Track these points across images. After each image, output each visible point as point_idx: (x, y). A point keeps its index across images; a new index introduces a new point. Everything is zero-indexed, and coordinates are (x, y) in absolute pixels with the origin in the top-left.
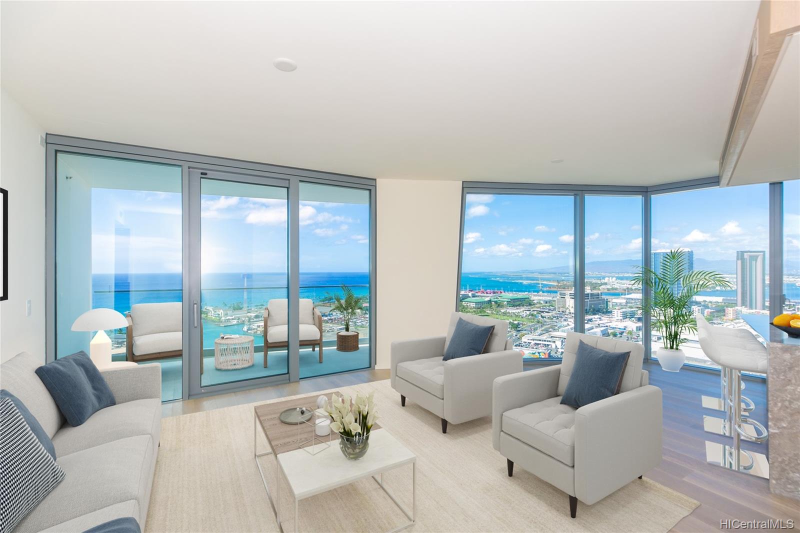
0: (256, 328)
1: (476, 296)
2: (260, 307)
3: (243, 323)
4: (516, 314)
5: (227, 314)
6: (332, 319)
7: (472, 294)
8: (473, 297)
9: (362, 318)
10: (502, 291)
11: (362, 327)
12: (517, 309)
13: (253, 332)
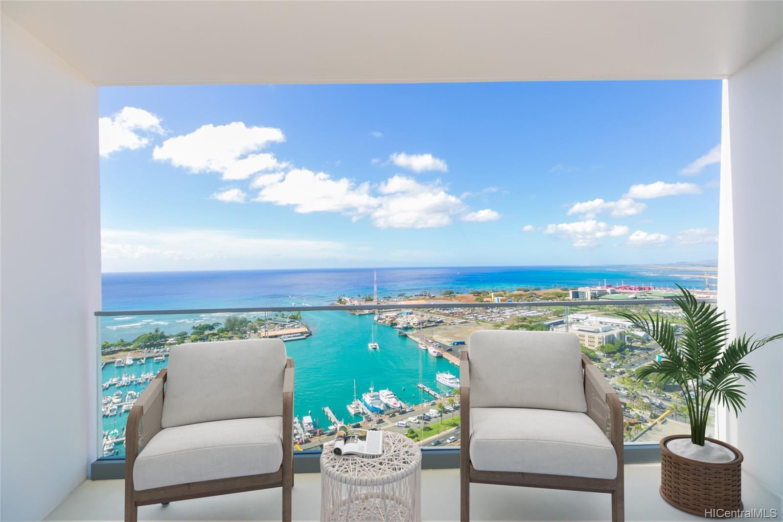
0: (385, 318)
1: (617, 293)
4: (673, 315)
6: (453, 313)
7: (612, 290)
8: (612, 293)
9: (484, 313)
10: (651, 287)
11: (483, 322)
12: (674, 308)
13: (382, 322)
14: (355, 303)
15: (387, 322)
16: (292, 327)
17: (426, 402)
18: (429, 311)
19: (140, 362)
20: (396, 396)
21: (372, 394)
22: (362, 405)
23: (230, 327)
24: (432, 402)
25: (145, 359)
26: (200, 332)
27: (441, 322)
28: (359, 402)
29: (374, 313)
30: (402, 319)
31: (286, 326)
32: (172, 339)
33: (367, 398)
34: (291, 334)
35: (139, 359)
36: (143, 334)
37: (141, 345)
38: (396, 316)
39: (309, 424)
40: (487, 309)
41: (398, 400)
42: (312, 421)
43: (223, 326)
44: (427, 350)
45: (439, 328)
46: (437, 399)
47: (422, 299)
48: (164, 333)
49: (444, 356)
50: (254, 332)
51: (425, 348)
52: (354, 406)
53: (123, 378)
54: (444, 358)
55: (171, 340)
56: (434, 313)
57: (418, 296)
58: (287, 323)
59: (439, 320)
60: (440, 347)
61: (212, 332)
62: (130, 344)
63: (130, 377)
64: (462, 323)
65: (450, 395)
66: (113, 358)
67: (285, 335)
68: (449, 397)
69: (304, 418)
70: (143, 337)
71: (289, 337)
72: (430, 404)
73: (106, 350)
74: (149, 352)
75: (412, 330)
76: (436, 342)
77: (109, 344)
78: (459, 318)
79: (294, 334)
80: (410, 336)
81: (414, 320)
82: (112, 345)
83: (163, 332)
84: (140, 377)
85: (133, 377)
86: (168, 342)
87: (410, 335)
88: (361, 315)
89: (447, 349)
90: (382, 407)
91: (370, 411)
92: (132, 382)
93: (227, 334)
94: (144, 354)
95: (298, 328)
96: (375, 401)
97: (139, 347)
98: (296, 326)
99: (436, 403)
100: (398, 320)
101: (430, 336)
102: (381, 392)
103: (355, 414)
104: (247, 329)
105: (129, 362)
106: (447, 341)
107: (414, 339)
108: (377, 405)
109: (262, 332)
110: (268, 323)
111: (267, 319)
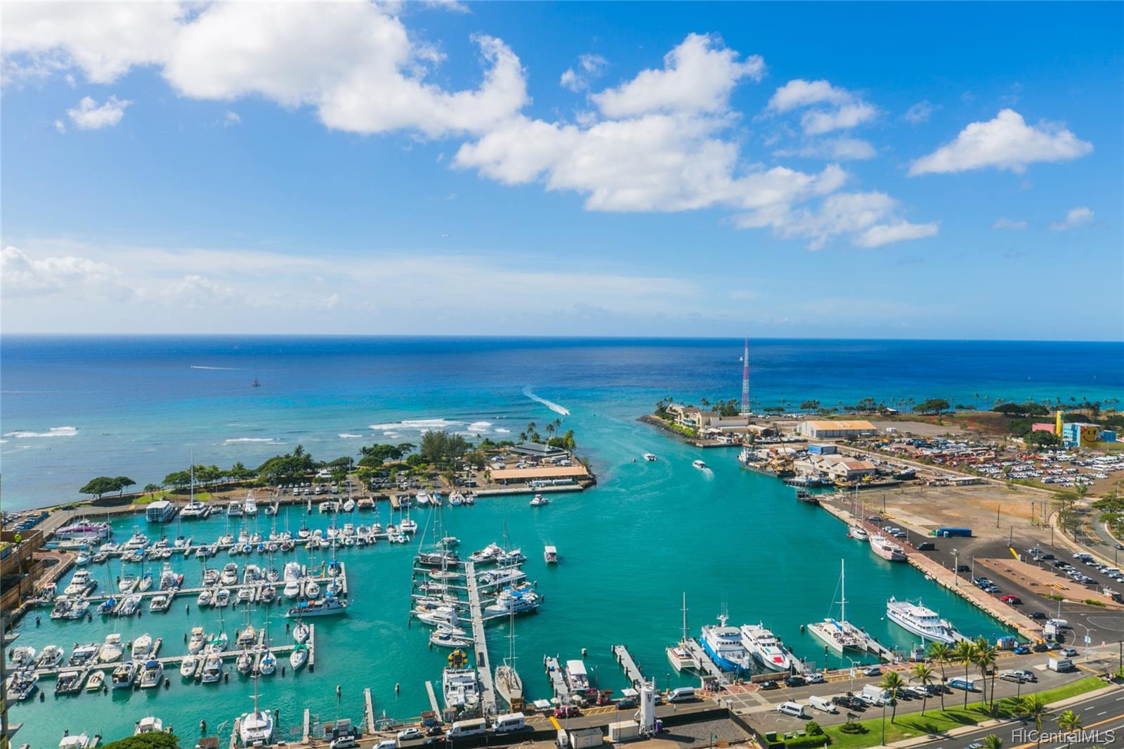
0: (765, 457)
2: (776, 413)
3: (739, 445)
5: (708, 423)
6: (944, 456)
9: (1029, 462)
11: (1026, 484)
13: (758, 466)
14: (696, 420)
15: (769, 469)
16: (554, 462)
17: (857, 666)
18: (879, 446)
19: (270, 510)
20: (782, 643)
21: (724, 629)
22: (699, 653)
23: (431, 454)
24: (873, 667)
25: (277, 504)
26: (376, 460)
27: (911, 476)
28: (694, 644)
29: (741, 445)
30: (807, 463)
31: (543, 460)
32: (325, 471)
33: (713, 638)
34: (552, 478)
35: (266, 505)
36: (275, 456)
37: (271, 478)
38: (792, 454)
39: (580, 677)
40: (1041, 449)
41: (785, 653)
42: (585, 672)
43: (417, 452)
44: (866, 541)
45: (903, 493)
46: (885, 661)
47: (863, 418)
48: (311, 458)
49: (911, 560)
50: (476, 468)
51: (861, 537)
52: (682, 652)
53: (241, 539)
54: (912, 565)
55: (322, 473)
56: (892, 454)
57: (852, 409)
58: (545, 454)
59: (903, 472)
60: (902, 537)
61: (397, 462)
62: (252, 474)
63: (251, 538)
64: (965, 483)
65: (920, 657)
66: (225, 498)
67: (539, 478)
68: (918, 661)
69: (569, 663)
70: (275, 462)
71: (547, 485)
72: (866, 672)
73: (214, 481)
74: (285, 492)
75: (833, 490)
76: (894, 525)
77: (220, 470)
78: (960, 471)
79: (557, 478)
80: (826, 506)
81: (838, 466)
82: (224, 474)
83: (309, 456)
84: (268, 539)
85: (256, 538)
86: (317, 476)
87: (825, 502)
88: (709, 447)
89: (921, 545)
90: (745, 663)
91: (719, 668)
92: (255, 547)
93: (425, 469)
94: (277, 495)
95: (567, 465)
96: (729, 647)
97: (268, 481)
98: (563, 462)
99: (882, 671)
100: (799, 464)
101: (879, 509)
102: (745, 628)
103: (682, 669)
104: (464, 460)
105: (250, 508)
106: (920, 525)
107: (837, 515)
108: (733, 655)
109: (494, 469)
110: (505, 451)
111: (504, 444)
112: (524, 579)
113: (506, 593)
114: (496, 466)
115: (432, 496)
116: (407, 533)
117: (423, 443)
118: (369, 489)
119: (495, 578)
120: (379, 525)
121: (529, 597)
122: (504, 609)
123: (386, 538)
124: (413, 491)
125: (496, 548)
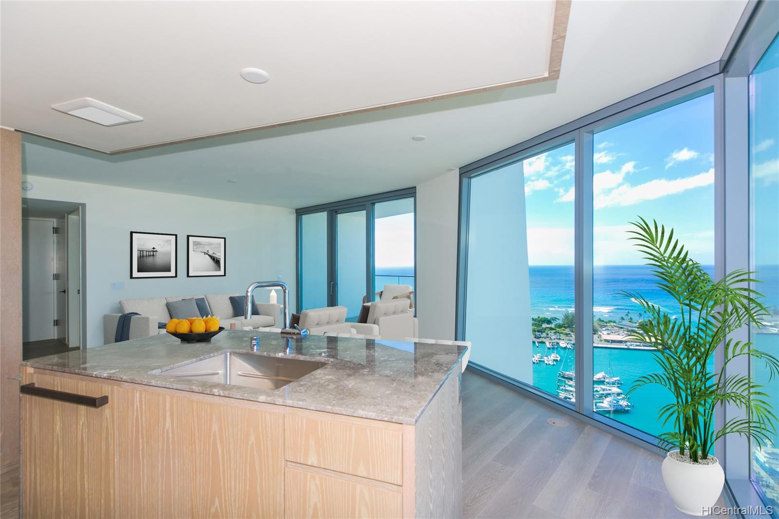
23: (568, 323)
26: (539, 324)
43: (560, 322)
61: (549, 326)
93: (564, 330)
109: (603, 334)
110: (611, 325)
111: (610, 322)
112: (621, 393)
113: (609, 399)
114: (605, 333)
115: (568, 344)
116: (554, 360)
117: (563, 317)
118: (535, 337)
119: (604, 390)
120: (540, 355)
121: (623, 403)
122: (608, 406)
123: (544, 362)
124: (558, 341)
125: (604, 375)
